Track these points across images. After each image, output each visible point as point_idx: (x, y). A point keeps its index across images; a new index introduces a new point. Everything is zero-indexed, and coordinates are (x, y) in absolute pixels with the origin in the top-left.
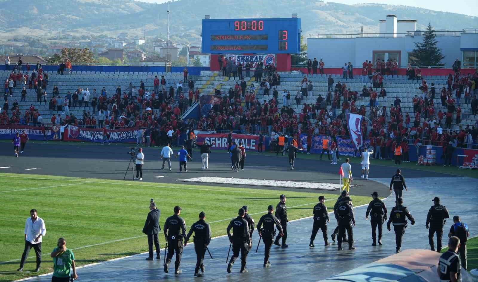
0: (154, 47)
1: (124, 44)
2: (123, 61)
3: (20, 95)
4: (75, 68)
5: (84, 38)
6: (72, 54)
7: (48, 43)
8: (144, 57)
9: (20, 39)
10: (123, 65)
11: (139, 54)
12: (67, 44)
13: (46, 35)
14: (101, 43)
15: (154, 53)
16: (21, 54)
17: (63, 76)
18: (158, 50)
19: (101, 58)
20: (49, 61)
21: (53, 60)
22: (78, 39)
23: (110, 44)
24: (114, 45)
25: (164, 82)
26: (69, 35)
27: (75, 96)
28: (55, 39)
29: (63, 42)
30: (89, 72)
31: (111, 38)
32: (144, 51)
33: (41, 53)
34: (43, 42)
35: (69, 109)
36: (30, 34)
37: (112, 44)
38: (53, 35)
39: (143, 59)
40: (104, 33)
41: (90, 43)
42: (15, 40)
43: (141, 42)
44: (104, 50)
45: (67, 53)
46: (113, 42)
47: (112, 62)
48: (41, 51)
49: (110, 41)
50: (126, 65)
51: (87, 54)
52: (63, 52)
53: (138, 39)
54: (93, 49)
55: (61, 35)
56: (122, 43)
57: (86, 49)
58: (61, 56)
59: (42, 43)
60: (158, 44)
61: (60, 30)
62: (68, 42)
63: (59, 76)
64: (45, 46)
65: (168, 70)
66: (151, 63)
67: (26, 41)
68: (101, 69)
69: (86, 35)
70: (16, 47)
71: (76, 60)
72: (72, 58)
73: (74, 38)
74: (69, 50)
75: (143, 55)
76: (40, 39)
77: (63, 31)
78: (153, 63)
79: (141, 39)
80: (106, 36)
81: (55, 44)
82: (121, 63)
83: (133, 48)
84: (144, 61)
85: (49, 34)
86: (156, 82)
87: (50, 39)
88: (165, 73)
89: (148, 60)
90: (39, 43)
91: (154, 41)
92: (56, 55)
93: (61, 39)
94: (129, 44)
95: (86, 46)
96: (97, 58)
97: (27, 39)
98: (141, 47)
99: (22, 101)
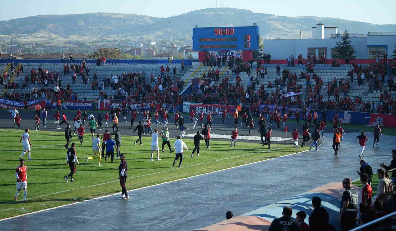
0: (162, 47)
1: (141, 45)
2: (141, 56)
3: (72, 79)
4: (108, 61)
5: (115, 41)
6: (107, 52)
7: (91, 45)
8: (155, 54)
9: (73, 43)
10: (141, 59)
11: (152, 52)
12: (103, 46)
13: (90, 39)
14: (126, 44)
15: (161, 51)
16: (73, 52)
17: (100, 67)
18: (164, 49)
19: (126, 55)
20: (91, 57)
21: (94, 56)
22: (111, 42)
23: (132, 45)
24: (135, 46)
25: (168, 70)
26: (104, 39)
27: (109, 80)
28: (96, 42)
29: (101, 44)
30: (117, 64)
31: (133, 41)
32: (155, 49)
33: (87, 52)
34: (88, 44)
35: (104, 88)
36: (79, 39)
37: (134, 45)
38: (94, 40)
39: (154, 55)
40: (128, 38)
41: (119, 45)
42: (70, 43)
43: (153, 44)
44: (128, 49)
45: (103, 51)
46: (134, 44)
47: (133, 57)
48: (86, 50)
49: (132, 43)
50: (143, 59)
51: (116, 52)
52: (100, 51)
53: (151, 42)
54: (121, 48)
55: (100, 40)
56: (140, 45)
57: (116, 48)
58: (99, 54)
59: (86, 45)
60: (164, 44)
61: (99, 36)
62: (104, 44)
63: (97, 67)
64: (89, 47)
65: (170, 62)
66: (160, 57)
67: (76, 44)
68: (125, 62)
69: (116, 39)
70: (69, 48)
71: (109, 56)
72: (106, 55)
73: (108, 41)
74: (104, 49)
75: (154, 53)
76: (86, 42)
77: (101, 37)
78: (161, 58)
79: (153, 42)
80: (129, 40)
81: (96, 45)
82: (139, 58)
83: (148, 48)
84: (155, 56)
85: (92, 39)
86: (162, 70)
87: (93, 42)
88: (168, 64)
89: (158, 55)
90: (85, 45)
91: (162, 43)
92: (95, 52)
93: (100, 42)
94: (145, 45)
95: (116, 47)
96: (123, 54)
97: (77, 42)
98: (153, 47)
99: (73, 84)
